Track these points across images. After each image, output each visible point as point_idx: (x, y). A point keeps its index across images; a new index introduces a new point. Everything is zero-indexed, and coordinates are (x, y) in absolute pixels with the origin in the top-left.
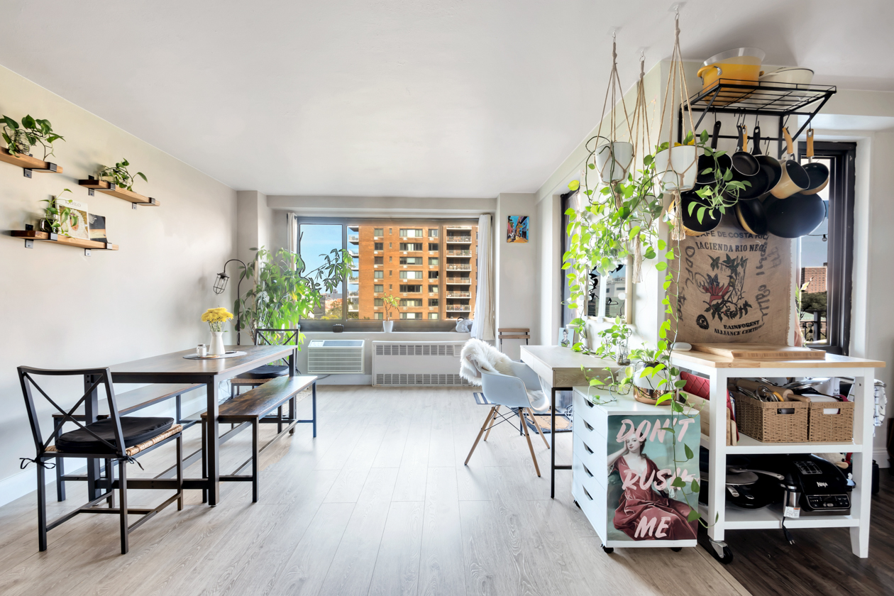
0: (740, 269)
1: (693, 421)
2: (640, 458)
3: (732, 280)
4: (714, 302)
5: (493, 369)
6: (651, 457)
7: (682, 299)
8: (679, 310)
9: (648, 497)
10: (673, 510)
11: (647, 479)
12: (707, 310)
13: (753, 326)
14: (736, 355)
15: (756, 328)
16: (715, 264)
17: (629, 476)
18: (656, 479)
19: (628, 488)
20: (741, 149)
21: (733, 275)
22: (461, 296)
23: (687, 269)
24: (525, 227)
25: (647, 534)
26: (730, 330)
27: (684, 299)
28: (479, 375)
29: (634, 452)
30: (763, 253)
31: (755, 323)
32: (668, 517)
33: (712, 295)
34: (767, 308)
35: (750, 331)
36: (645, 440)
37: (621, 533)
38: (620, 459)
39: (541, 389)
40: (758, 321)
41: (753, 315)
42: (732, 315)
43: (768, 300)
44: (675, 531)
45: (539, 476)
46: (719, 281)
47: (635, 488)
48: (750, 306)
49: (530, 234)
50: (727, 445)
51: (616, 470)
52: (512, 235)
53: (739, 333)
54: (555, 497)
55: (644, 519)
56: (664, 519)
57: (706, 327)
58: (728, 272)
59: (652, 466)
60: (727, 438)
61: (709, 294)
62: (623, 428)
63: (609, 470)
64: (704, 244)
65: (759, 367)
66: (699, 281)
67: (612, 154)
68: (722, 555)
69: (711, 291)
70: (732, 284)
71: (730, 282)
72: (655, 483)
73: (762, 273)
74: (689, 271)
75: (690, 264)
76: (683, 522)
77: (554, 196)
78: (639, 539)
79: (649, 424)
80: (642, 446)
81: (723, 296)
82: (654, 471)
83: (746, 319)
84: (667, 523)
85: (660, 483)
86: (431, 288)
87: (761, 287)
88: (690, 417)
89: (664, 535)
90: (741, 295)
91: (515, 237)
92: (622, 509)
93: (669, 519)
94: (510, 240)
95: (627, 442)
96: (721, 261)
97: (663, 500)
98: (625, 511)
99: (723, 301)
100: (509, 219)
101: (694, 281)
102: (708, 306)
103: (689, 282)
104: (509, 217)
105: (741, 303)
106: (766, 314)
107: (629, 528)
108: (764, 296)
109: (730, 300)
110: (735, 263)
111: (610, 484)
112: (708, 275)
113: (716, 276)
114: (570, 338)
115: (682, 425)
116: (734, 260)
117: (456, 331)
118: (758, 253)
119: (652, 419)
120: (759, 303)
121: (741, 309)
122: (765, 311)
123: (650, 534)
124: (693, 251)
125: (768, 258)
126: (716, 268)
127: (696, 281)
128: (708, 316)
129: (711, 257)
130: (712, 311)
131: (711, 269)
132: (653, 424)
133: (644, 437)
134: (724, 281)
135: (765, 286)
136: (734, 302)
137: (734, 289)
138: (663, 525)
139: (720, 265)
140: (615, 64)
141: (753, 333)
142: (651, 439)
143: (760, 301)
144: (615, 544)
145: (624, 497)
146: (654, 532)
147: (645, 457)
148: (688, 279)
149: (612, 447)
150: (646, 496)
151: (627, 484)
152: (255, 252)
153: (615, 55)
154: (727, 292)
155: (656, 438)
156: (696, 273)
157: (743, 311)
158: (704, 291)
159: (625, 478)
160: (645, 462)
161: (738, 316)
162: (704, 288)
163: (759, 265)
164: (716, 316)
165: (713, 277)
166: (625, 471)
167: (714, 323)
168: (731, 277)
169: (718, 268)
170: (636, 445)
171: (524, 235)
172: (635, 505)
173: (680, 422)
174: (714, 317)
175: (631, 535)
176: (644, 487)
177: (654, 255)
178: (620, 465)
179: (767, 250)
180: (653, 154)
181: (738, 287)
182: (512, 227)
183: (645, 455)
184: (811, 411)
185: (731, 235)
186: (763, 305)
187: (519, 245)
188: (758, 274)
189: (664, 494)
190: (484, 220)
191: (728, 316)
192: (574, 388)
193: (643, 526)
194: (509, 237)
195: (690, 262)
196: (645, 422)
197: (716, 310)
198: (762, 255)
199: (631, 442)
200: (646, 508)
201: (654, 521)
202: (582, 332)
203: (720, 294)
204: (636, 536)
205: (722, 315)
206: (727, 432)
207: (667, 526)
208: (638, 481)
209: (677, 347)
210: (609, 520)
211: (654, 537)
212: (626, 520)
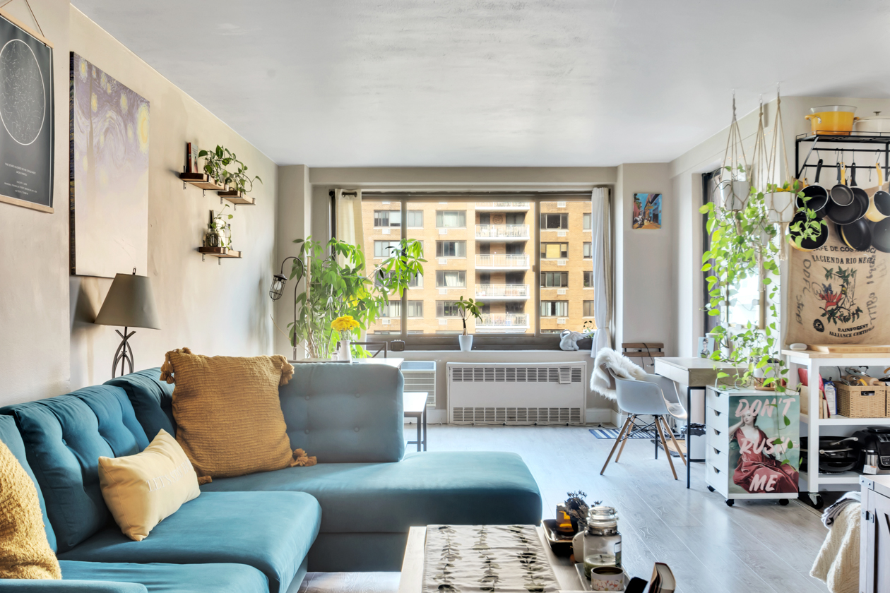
0: (850, 279)
1: (794, 400)
2: (753, 429)
3: (844, 289)
4: (829, 308)
5: (630, 376)
6: (762, 429)
7: (800, 306)
8: (798, 315)
9: (760, 459)
10: (779, 470)
11: (759, 445)
12: (823, 315)
13: (862, 330)
14: (831, 350)
15: (866, 331)
16: (829, 274)
17: (745, 443)
18: (766, 445)
19: (745, 453)
20: (839, 182)
21: (845, 284)
22: (506, 293)
23: (804, 279)
24: (657, 208)
25: (759, 488)
26: (843, 333)
27: (803, 305)
28: (613, 387)
29: (748, 425)
30: (872, 265)
31: (864, 326)
32: (775, 475)
33: (828, 302)
34: (875, 313)
35: (861, 333)
36: (757, 415)
37: (739, 487)
38: (738, 430)
39: (678, 402)
40: (867, 325)
41: (863, 319)
42: (846, 319)
43: (875, 307)
44: (781, 486)
45: (676, 479)
46: (832, 289)
47: (750, 452)
48: (861, 311)
49: (664, 217)
50: (819, 418)
51: (735, 438)
52: (639, 218)
53: (850, 335)
54: (691, 487)
55: (756, 477)
56: (772, 477)
57: (822, 330)
58: (841, 281)
59: (763, 436)
60: (820, 413)
61: (825, 301)
62: (740, 406)
63: (730, 439)
64: (819, 257)
65: (842, 357)
66: (815, 290)
67: (732, 189)
68: (815, 503)
69: (826, 298)
70: (844, 292)
71: (842, 290)
72: (766, 448)
73: (872, 282)
74: (806, 281)
75: (808, 275)
76: (787, 478)
77: (694, 175)
78: (753, 492)
79: (760, 403)
80: (755, 420)
81: (837, 303)
82: (764, 439)
83: (858, 322)
84: (775, 479)
85: (769, 448)
86: (441, 277)
87: (871, 294)
88: (790, 396)
89: (772, 489)
90: (852, 301)
91: (643, 221)
92: (740, 469)
93: (776, 477)
94: (636, 225)
95: (744, 417)
96: (834, 272)
97: (772, 462)
98: (742, 470)
99: (837, 307)
100: (635, 199)
101: (811, 290)
102: (824, 312)
103: (806, 290)
104: (635, 195)
105: (853, 309)
106: (874, 319)
107: (745, 483)
108: (873, 303)
109: (843, 306)
110: (847, 274)
111: (731, 449)
112: (823, 285)
113: (830, 286)
114: (710, 347)
115: (785, 404)
116: (845, 271)
117: (561, 349)
118: (867, 265)
119: (763, 399)
120: (869, 309)
121: (853, 314)
122: (873, 316)
123: (762, 488)
124: (809, 263)
125: (877, 269)
126: (829, 278)
127: (813, 289)
128: (824, 320)
129: (825, 269)
130: (827, 316)
131: (825, 279)
132: (763, 402)
133: (756, 412)
134: (836, 289)
135: (873, 294)
136: (847, 308)
137: (846, 296)
138: (771, 482)
139: (833, 275)
140: (735, 115)
141: (863, 335)
142: (762, 414)
143: (869, 306)
144: (735, 496)
145: (741, 460)
146: (765, 487)
147: (757, 428)
148: (805, 288)
149: (732, 421)
150: (758, 458)
151: (744, 449)
152: (301, 244)
153: (734, 109)
154: (841, 299)
155: (765, 413)
156: (813, 283)
157: (856, 316)
158: (820, 298)
159: (742, 444)
160: (757, 432)
161: (851, 320)
162: (821, 295)
163: (869, 275)
164: (832, 320)
165: (827, 286)
166: (742, 439)
167: (830, 327)
168: (843, 286)
169: (831, 278)
170: (750, 419)
171: (655, 218)
172: (750, 465)
173: (784, 401)
174: (829, 321)
175: (747, 489)
176: (757, 452)
177: (776, 267)
178: (738, 435)
179: (876, 262)
180: (764, 193)
181: (850, 294)
182: (639, 208)
183: (757, 427)
184: (888, 393)
185: (843, 249)
186: (872, 310)
187: (648, 232)
188: (868, 283)
189: (772, 457)
190: (600, 195)
191: (841, 321)
192: (707, 386)
193: (756, 482)
194: (635, 221)
195: (808, 272)
196: (757, 401)
197: (831, 314)
198: (871, 267)
199: (747, 417)
200: (759, 467)
201: (764, 478)
202: (723, 341)
203: (835, 301)
204: (751, 489)
205: (837, 320)
206: (820, 408)
207: (774, 482)
208: (752, 447)
209: (795, 347)
210: (729, 478)
211: (765, 491)
212: (742, 477)
